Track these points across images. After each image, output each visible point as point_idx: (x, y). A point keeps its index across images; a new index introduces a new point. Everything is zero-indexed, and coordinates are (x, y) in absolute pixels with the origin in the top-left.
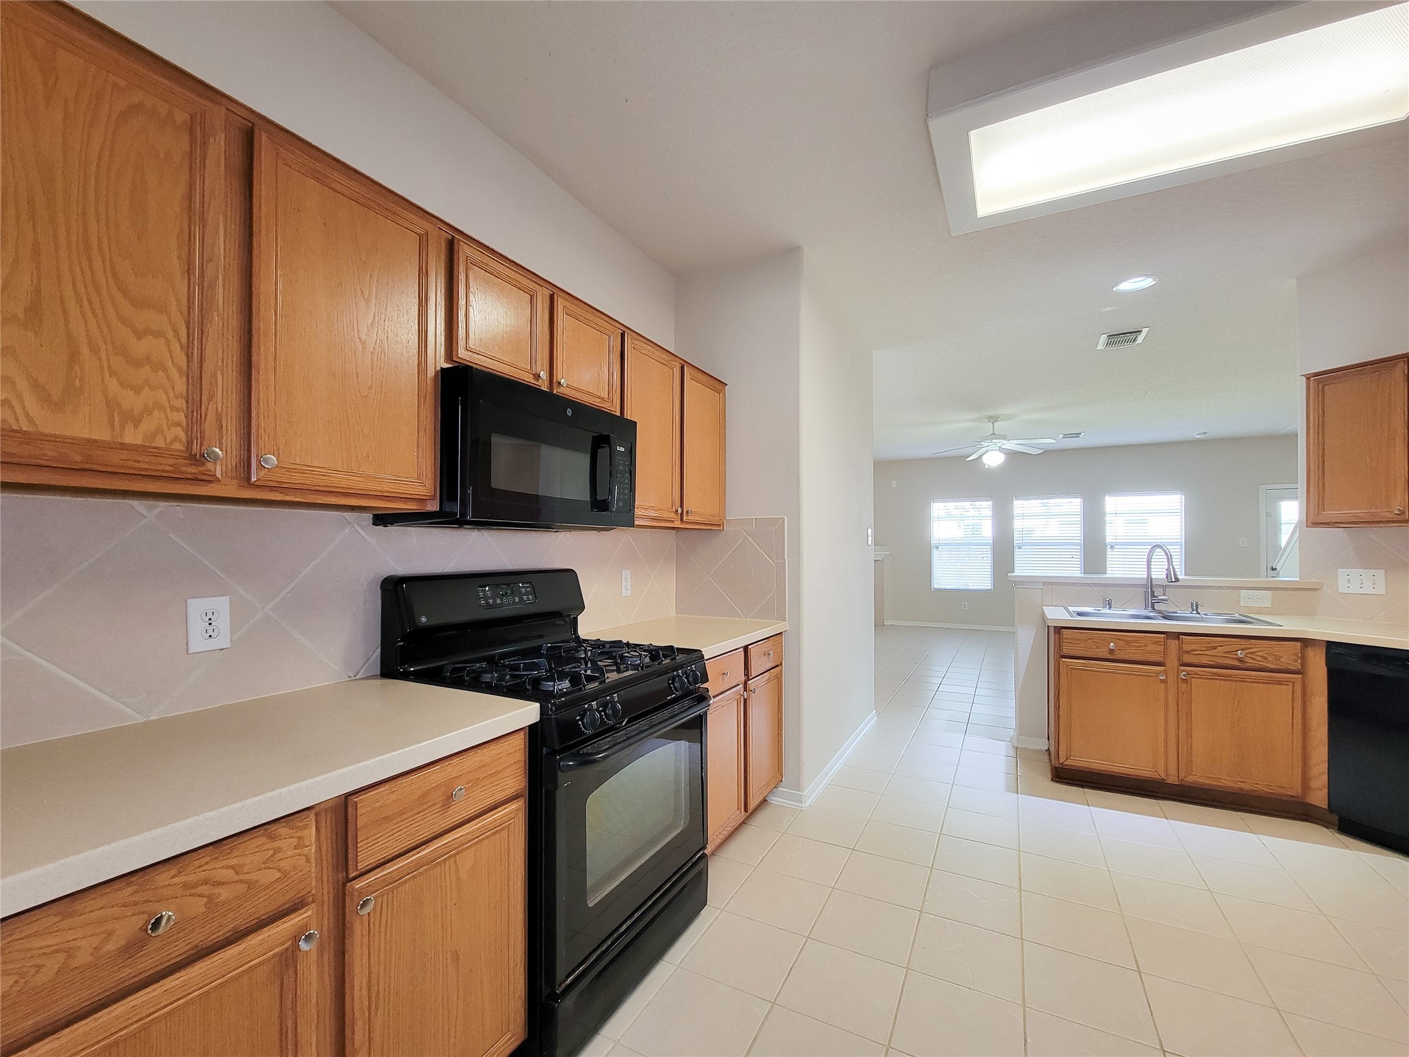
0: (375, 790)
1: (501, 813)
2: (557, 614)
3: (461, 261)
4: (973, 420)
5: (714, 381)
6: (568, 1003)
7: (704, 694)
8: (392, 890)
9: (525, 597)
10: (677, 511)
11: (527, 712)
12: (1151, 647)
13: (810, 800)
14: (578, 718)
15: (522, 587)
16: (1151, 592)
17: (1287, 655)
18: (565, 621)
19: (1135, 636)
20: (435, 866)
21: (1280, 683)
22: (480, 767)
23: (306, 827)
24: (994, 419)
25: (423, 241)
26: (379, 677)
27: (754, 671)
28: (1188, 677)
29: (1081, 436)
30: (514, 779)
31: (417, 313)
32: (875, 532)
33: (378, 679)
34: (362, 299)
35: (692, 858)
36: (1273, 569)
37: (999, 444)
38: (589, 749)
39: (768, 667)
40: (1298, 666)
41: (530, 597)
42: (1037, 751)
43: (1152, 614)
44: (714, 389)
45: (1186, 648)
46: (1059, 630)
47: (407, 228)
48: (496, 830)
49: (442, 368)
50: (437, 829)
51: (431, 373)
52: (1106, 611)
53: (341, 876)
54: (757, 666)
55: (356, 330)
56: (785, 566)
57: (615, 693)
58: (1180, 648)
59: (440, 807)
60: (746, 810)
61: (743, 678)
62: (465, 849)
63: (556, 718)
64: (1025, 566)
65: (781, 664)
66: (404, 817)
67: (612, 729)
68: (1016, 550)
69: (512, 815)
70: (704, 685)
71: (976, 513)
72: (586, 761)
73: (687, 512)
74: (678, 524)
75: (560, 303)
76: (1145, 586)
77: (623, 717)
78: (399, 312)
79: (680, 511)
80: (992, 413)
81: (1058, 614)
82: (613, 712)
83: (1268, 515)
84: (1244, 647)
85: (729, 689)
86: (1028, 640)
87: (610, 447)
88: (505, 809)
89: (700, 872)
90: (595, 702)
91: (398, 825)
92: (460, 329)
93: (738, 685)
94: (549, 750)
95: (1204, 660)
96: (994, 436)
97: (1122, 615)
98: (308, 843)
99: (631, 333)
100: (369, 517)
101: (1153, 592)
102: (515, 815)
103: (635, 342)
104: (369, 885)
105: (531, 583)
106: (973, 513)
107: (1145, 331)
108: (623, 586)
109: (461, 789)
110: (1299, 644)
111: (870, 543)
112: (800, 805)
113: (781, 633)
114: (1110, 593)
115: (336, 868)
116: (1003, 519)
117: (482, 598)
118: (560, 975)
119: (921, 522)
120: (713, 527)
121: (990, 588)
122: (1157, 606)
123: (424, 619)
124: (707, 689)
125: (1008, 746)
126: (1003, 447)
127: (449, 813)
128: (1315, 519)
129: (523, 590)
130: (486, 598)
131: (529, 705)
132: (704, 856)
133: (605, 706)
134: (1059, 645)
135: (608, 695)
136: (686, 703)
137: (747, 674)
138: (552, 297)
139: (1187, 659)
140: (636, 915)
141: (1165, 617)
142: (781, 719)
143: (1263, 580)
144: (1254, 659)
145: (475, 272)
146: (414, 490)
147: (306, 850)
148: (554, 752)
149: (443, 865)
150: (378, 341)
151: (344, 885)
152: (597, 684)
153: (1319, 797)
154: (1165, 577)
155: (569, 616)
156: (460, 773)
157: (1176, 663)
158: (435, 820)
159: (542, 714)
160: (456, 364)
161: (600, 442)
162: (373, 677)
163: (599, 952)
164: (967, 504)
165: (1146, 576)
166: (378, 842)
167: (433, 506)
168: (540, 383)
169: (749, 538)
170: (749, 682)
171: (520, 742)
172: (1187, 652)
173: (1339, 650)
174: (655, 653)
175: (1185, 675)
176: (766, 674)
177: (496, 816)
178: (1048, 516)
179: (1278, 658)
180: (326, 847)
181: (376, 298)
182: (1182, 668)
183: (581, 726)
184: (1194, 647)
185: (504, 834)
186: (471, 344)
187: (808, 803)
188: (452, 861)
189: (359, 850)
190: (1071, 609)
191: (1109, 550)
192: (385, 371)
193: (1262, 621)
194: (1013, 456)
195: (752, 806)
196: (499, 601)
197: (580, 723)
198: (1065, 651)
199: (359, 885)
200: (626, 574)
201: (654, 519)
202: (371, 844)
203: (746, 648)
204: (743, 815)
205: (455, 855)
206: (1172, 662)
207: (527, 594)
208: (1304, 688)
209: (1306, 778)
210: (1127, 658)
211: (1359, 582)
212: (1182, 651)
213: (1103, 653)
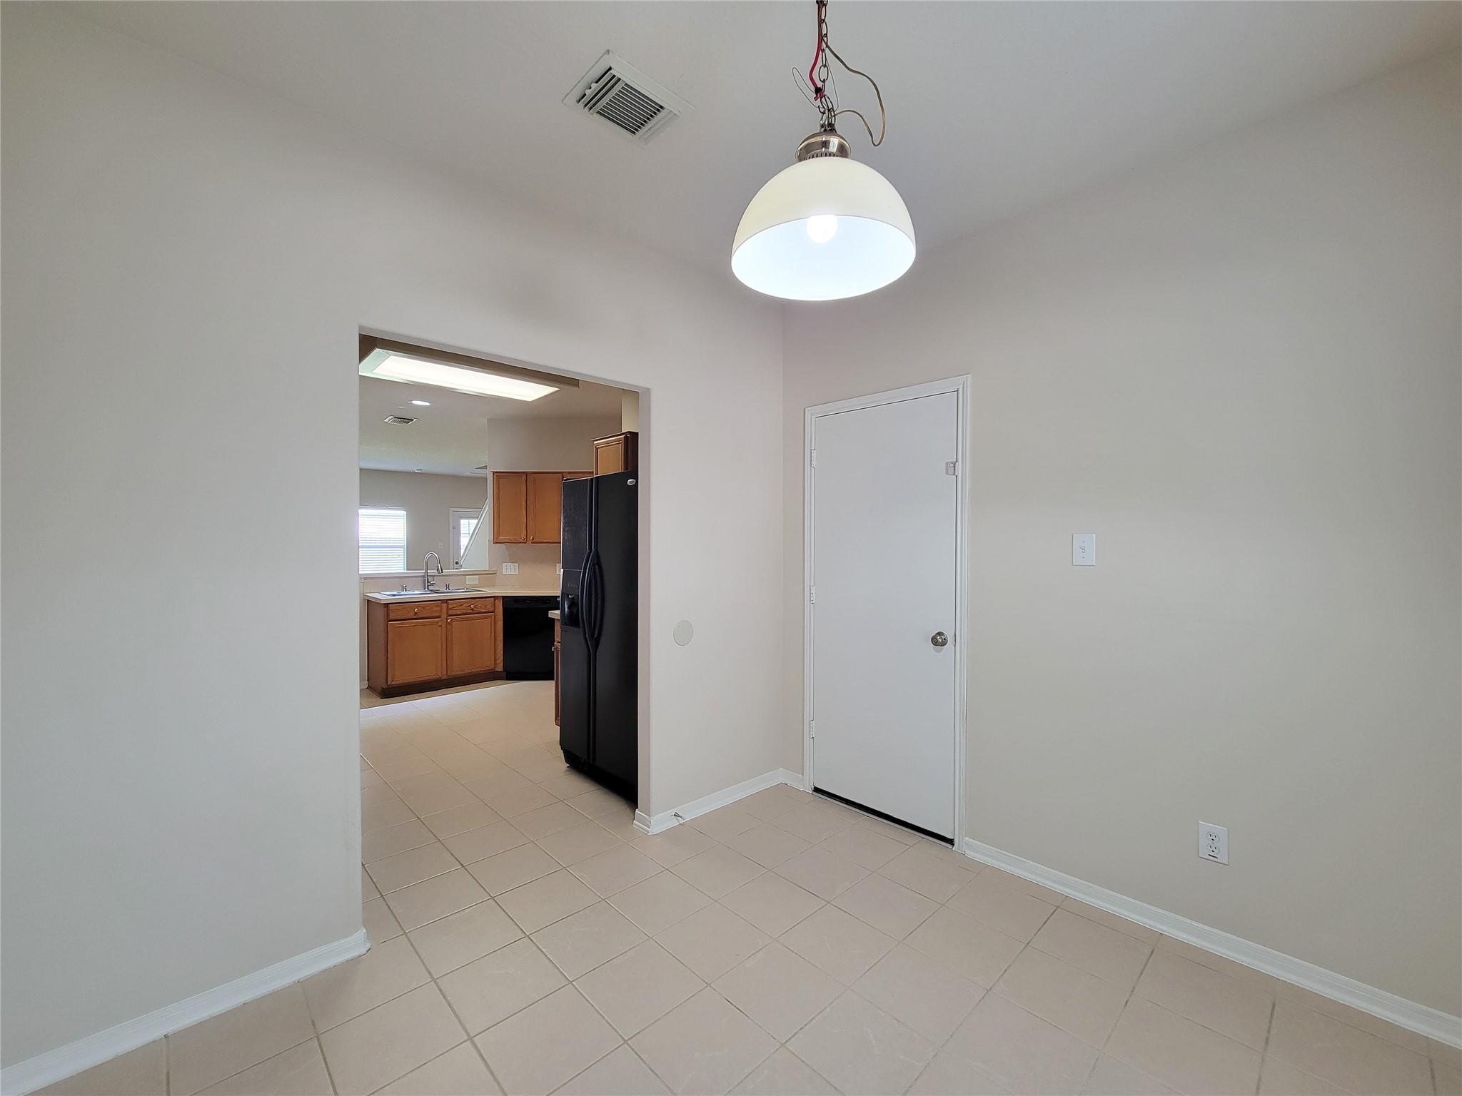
12: (433, 609)
16: (425, 581)
17: (489, 605)
19: (423, 604)
21: (486, 618)
28: (451, 622)
36: (457, 563)
40: (492, 609)
43: (429, 592)
45: (450, 607)
46: (386, 605)
52: (405, 593)
58: (447, 607)
76: (424, 576)
83: (454, 528)
84: (472, 603)
95: (458, 612)
101: (428, 579)
107: (415, 420)
110: (493, 599)
114: (403, 581)
122: (429, 587)
128: (496, 540)
134: (388, 614)
139: (451, 612)
141: (436, 593)
144: (477, 608)
153: (500, 668)
157: (446, 616)
172: (450, 609)
173: (507, 600)
179: (486, 606)
182: (449, 618)
184: (453, 606)
190: (384, 593)
193: (478, 590)
198: (391, 618)
206: (444, 615)
208: (495, 619)
209: (495, 660)
210: (424, 616)
211: (510, 569)
212: (448, 609)
213: (411, 615)
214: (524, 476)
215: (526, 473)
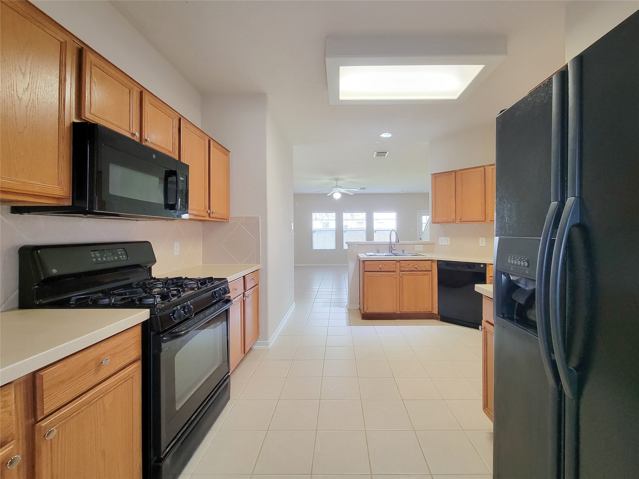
0: (54, 367)
1: (128, 370)
2: (138, 266)
3: (87, 62)
4: (330, 179)
5: (224, 149)
6: (168, 461)
7: (228, 299)
8: (65, 423)
9: (121, 257)
10: (207, 211)
11: (143, 315)
12: (392, 266)
13: (272, 344)
14: (171, 314)
15: (119, 251)
16: (391, 247)
17: (427, 265)
18: (144, 269)
19: (387, 262)
20: (92, 404)
21: (426, 275)
22: (117, 346)
23: (9, 394)
24: (337, 180)
25: (63, 47)
26: (18, 308)
27: (248, 287)
28: (402, 275)
29: (366, 189)
30: (135, 351)
31: (58, 87)
32: (294, 224)
33: (16, 310)
34: (20, 72)
35: (223, 378)
36: (421, 239)
37: (339, 190)
38: (177, 330)
39: (253, 285)
40: (430, 269)
41: (124, 256)
42: (356, 309)
43: (391, 254)
44: (225, 153)
45: (402, 265)
46: (364, 261)
47: (52, 36)
48: (125, 380)
49: (73, 122)
50: (92, 384)
51: (67, 123)
52: (378, 254)
53: (31, 421)
54: (249, 285)
55: (15, 91)
56: (260, 239)
57: (188, 301)
58: (400, 265)
59: (94, 371)
60: (244, 353)
61: (243, 291)
62: (110, 392)
63: (160, 316)
64: (347, 238)
65: (258, 284)
66: (73, 379)
67: (187, 319)
68: (344, 233)
69: (135, 370)
70: (228, 295)
71: (327, 218)
72: (176, 336)
73: (212, 212)
74: (207, 218)
75: (146, 98)
76: (389, 244)
77: (193, 312)
78: (46, 85)
79: (209, 212)
80: (336, 177)
81: (363, 256)
82: (188, 310)
83: (419, 220)
84: (417, 264)
85: (237, 297)
86: (352, 266)
87: (177, 177)
88: (131, 367)
89: (227, 385)
90: (179, 306)
91: (69, 385)
92: (86, 101)
93: (241, 294)
94: (155, 333)
95: (407, 269)
96: (337, 186)
97: (383, 255)
98: (11, 404)
99: (184, 119)
100: (7, 207)
101: (391, 246)
102: (136, 369)
103: (186, 124)
104: (51, 422)
105: (124, 249)
106: (326, 218)
107: (388, 152)
108: (175, 250)
109: (107, 359)
110: (430, 261)
111: (292, 229)
112: (267, 347)
113: (258, 269)
114: (378, 247)
115: (27, 417)
116: (339, 221)
117: (93, 257)
118: (163, 448)
119: (309, 221)
120: (223, 220)
121: (335, 248)
122: (393, 252)
123: (54, 271)
124: (230, 296)
125: (346, 309)
126: (340, 191)
127: (99, 374)
128: (434, 221)
129: (120, 253)
130: (96, 257)
131: (144, 311)
132: (229, 376)
133: (184, 308)
134: (364, 268)
135: (185, 302)
136: (221, 303)
137: (245, 289)
138: (141, 93)
139: (402, 269)
140: (199, 410)
141: (395, 255)
142: (259, 309)
143: (418, 241)
144: (419, 268)
145: (95, 70)
146: (56, 192)
147: (9, 409)
148: (159, 333)
149: (95, 404)
150: (31, 100)
151: (33, 425)
152: (176, 298)
153: (436, 311)
154: (395, 241)
155: (146, 266)
156: (106, 351)
157: (399, 271)
158: (92, 378)
159: (151, 314)
160: (83, 121)
161: (170, 174)
162: (12, 309)
163: (182, 432)
164: (324, 214)
165: (389, 241)
166: (56, 397)
167: (68, 203)
168: (134, 138)
169: (242, 226)
170: (246, 293)
171: (139, 330)
172: (402, 267)
173: (440, 263)
174: (203, 282)
175: (401, 275)
176: (252, 289)
177: (126, 372)
178: (353, 220)
179: (425, 267)
180: (21, 406)
181: (30, 73)
182: (401, 272)
183: (173, 319)
184: (404, 265)
185: (130, 381)
186: (92, 111)
187: (271, 345)
188: (102, 399)
189: (44, 403)
190: (367, 254)
191: (374, 233)
192: (35, 119)
193: (422, 255)
194: (343, 194)
195: (246, 351)
196: (104, 259)
197: (172, 317)
198: (366, 270)
199: (44, 424)
200: (177, 244)
201: (195, 215)
202: (52, 398)
203: (244, 277)
204: (243, 355)
205: (102, 397)
206: (398, 271)
207: (122, 255)
208: (432, 276)
209: (432, 305)
210: (385, 270)
211: (444, 241)
212: (400, 267)
213: (377, 269)
214: (454, 173)
215: (455, 172)
